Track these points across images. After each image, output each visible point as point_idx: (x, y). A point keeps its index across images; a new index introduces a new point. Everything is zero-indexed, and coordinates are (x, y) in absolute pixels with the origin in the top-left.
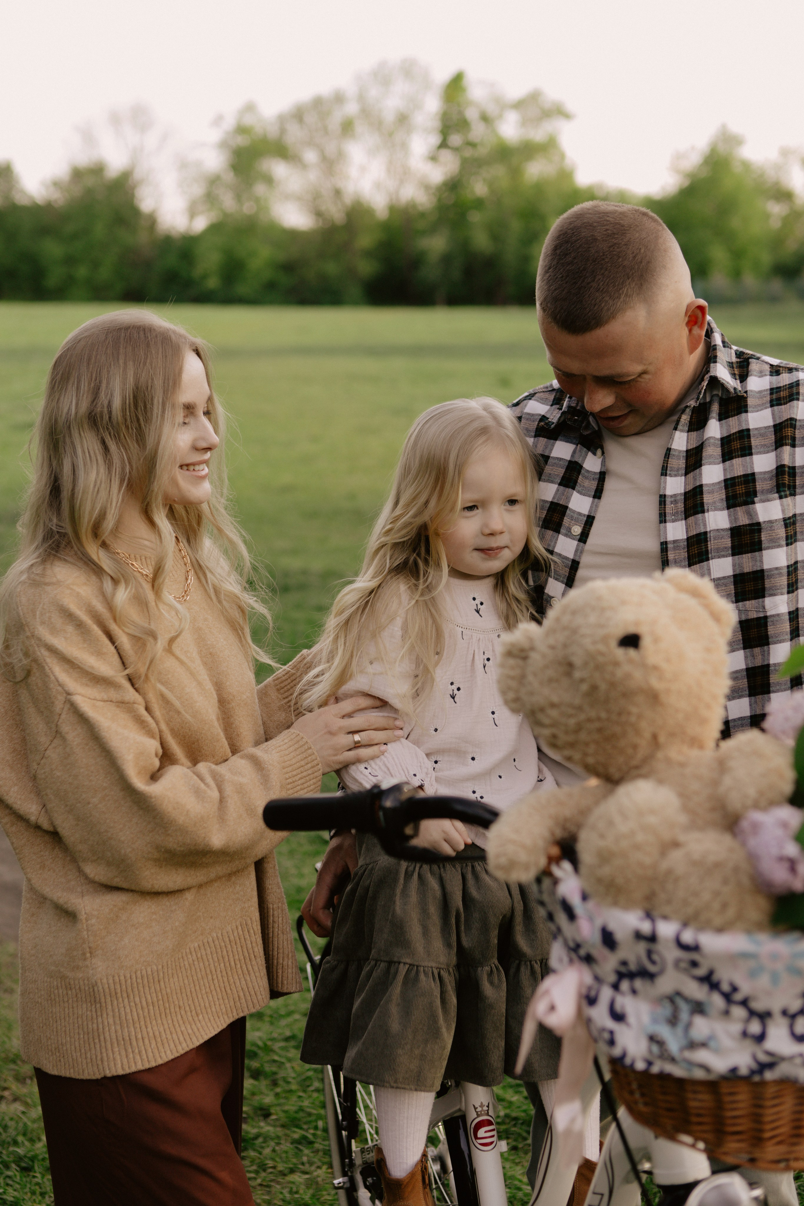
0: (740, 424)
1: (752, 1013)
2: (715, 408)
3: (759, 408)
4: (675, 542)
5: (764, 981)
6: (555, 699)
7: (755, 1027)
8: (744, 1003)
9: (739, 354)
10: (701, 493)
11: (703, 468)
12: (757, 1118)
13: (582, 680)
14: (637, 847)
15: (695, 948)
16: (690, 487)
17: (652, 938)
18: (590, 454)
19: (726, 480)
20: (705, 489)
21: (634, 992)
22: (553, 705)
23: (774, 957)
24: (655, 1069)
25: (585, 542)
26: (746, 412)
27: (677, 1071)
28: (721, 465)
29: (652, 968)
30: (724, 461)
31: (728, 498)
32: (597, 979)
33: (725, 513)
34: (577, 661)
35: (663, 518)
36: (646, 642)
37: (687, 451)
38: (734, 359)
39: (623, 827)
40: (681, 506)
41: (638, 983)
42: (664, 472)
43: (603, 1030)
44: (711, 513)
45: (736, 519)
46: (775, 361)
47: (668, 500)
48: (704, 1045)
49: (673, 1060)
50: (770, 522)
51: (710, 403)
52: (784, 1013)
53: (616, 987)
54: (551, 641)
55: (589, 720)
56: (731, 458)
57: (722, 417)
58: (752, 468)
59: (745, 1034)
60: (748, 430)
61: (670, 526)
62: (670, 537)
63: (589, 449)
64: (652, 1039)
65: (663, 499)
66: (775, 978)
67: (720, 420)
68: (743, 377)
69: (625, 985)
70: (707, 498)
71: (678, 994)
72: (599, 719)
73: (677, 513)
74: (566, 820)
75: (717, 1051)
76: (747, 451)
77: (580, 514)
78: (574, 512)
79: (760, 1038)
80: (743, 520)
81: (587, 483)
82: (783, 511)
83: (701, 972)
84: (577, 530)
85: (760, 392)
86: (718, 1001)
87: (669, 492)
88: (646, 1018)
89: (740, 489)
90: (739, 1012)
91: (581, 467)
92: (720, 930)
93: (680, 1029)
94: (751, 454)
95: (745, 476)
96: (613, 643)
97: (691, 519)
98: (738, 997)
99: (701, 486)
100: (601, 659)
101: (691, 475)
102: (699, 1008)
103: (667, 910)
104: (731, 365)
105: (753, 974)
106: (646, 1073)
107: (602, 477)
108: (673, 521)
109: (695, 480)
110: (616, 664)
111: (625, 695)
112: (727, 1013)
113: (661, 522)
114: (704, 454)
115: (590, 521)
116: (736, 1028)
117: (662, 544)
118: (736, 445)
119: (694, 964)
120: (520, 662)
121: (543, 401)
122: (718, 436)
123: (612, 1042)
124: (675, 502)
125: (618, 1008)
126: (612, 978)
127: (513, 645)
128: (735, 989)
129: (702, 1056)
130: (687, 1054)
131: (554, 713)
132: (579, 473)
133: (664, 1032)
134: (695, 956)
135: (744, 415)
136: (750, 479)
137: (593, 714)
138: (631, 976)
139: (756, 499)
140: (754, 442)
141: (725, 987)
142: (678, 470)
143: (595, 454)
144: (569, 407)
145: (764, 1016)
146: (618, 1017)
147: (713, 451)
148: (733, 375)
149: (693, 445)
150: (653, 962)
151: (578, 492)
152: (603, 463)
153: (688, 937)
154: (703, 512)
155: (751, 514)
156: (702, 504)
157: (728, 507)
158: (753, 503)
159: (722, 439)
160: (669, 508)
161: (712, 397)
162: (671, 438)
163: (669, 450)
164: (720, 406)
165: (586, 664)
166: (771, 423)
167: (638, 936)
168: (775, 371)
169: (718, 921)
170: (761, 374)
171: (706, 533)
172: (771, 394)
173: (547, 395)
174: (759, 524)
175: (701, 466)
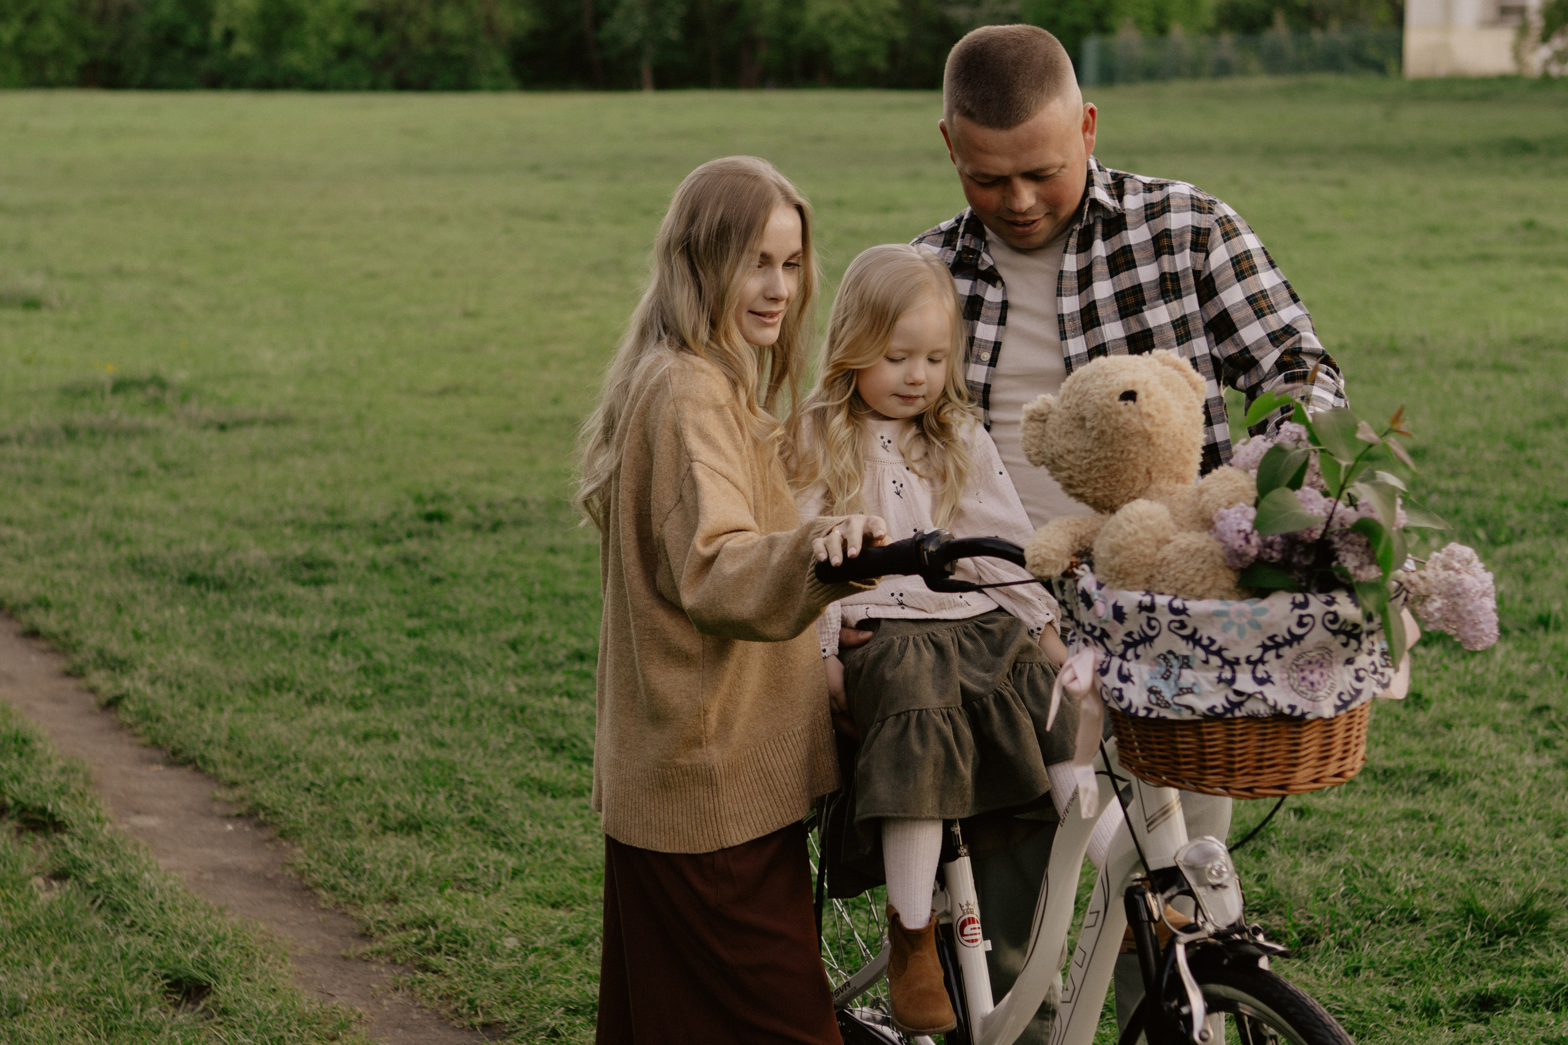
0: (1121, 241)
1: (1225, 662)
2: (1099, 228)
3: (1137, 225)
4: (1077, 356)
5: (1233, 633)
6: (1071, 447)
7: (1227, 674)
8: (1218, 653)
9: (1114, 176)
10: (1095, 308)
11: (1094, 284)
12: (1229, 752)
13: (1093, 428)
14: (1139, 542)
15: (1183, 611)
16: (1084, 305)
17: (1151, 608)
18: (990, 287)
19: (1116, 294)
20: (1098, 304)
21: (1137, 657)
22: (1069, 452)
23: (1241, 614)
24: (1153, 715)
25: (994, 366)
26: (1126, 229)
27: (1170, 715)
28: (1110, 281)
29: (1151, 633)
30: (1112, 277)
31: (1120, 310)
32: (1109, 653)
33: (1120, 323)
34: (1088, 415)
35: (1063, 336)
36: (1141, 396)
37: (1078, 272)
38: (1110, 181)
39: (1129, 529)
40: (1078, 322)
41: (1140, 649)
42: (1059, 293)
43: (1115, 689)
44: (1107, 325)
45: (1129, 328)
46: (1148, 180)
47: (1066, 319)
48: (1190, 691)
49: (1167, 706)
50: (1160, 326)
51: (1094, 224)
52: (1248, 661)
53: (1123, 657)
54: (1066, 403)
55: (1099, 460)
56: (1118, 273)
57: (1106, 237)
58: (1138, 279)
59: (1220, 680)
60: (1130, 246)
61: (1070, 341)
62: (1072, 353)
63: (988, 282)
64: (1151, 691)
65: (1061, 318)
66: (1241, 632)
67: (1104, 240)
68: (1120, 198)
69: (1130, 654)
70: (1102, 312)
71: (1170, 652)
72: (1106, 458)
73: (1076, 329)
74: (1082, 538)
75: (1199, 695)
76: (1131, 265)
77: (987, 341)
78: (981, 340)
79: (1232, 681)
80: (1136, 328)
81: (990, 313)
82: (1170, 315)
83: (1186, 632)
84: (986, 356)
85: (1136, 210)
86: (1200, 653)
87: (1066, 311)
88: (1146, 677)
89: (1130, 300)
90: (1215, 661)
91: (983, 299)
92: (1200, 598)
93: (1172, 681)
94: (1135, 267)
95: (1133, 287)
96: (1117, 398)
97: (1090, 333)
98: (1214, 648)
99: (1094, 302)
100: (1107, 410)
101: (1084, 293)
102: (1186, 662)
103: (1162, 586)
104: (1108, 187)
105: (1225, 629)
106: (1146, 718)
107: (1005, 306)
108: (1073, 337)
109: (1088, 296)
110: (1120, 413)
111: (1125, 437)
112: (1206, 662)
113: (1062, 339)
114: (1094, 272)
115: (997, 346)
116: (1213, 675)
117: (1066, 359)
118: (1121, 260)
119: (1183, 626)
120: (1041, 425)
121: (933, 243)
122: (1104, 255)
123: (1121, 698)
124: (1073, 319)
125: (1125, 671)
126: (1120, 649)
127: (1034, 411)
128: (1212, 642)
129: (1188, 699)
130: (1177, 700)
131: (1070, 458)
132: (982, 305)
133: (1160, 684)
134: (1183, 617)
135: (1124, 232)
136: (1137, 290)
137: (1102, 454)
138: (1135, 644)
139: (1144, 308)
140: (1136, 256)
141: (1205, 642)
142: (1072, 290)
143: (994, 286)
144: (964, 247)
145: (1233, 664)
146: (1125, 678)
147: (1100, 269)
148: (1111, 196)
149: (1083, 265)
150: (1152, 628)
151: (984, 322)
152: (1004, 293)
153: (1177, 604)
154: (1099, 325)
155: (1141, 322)
156: (1098, 318)
157: (1122, 318)
158: (1142, 311)
159: (1108, 257)
160: (1068, 326)
161: (1095, 218)
162: (1061, 261)
163: (1061, 272)
164: (1103, 226)
165: (1096, 415)
166: (1149, 237)
167: (1141, 607)
168: (1149, 188)
169: (1199, 590)
170: (1136, 192)
171: (1104, 344)
172: (1146, 210)
173: (936, 238)
174: (1150, 330)
175: (1092, 283)
